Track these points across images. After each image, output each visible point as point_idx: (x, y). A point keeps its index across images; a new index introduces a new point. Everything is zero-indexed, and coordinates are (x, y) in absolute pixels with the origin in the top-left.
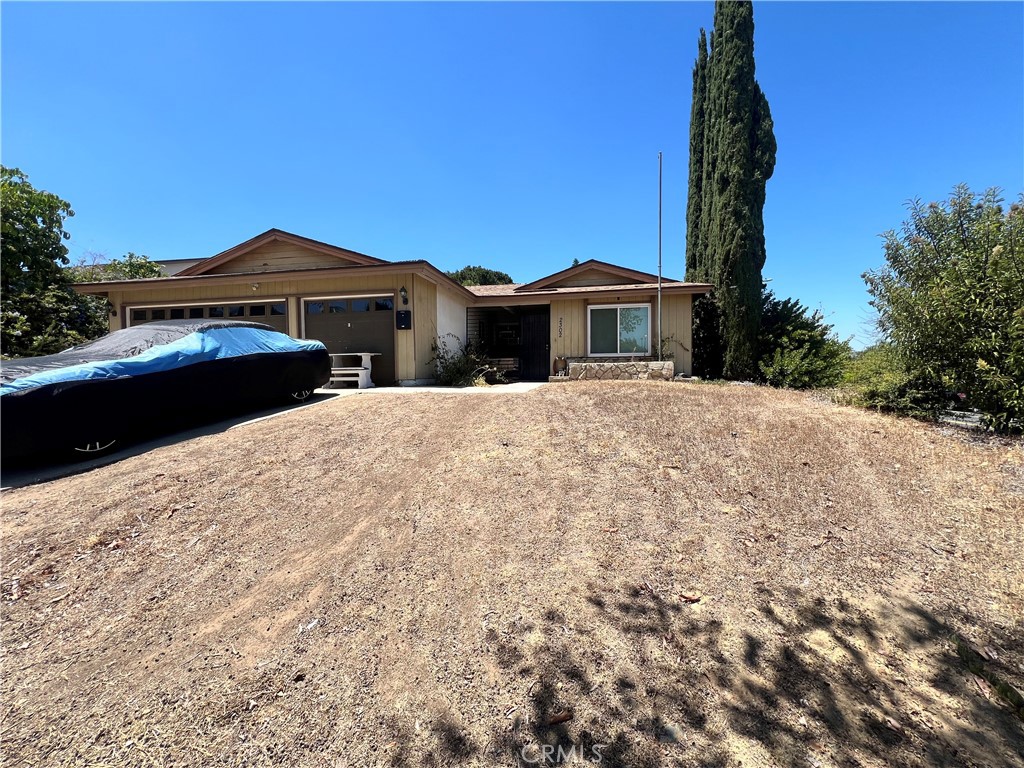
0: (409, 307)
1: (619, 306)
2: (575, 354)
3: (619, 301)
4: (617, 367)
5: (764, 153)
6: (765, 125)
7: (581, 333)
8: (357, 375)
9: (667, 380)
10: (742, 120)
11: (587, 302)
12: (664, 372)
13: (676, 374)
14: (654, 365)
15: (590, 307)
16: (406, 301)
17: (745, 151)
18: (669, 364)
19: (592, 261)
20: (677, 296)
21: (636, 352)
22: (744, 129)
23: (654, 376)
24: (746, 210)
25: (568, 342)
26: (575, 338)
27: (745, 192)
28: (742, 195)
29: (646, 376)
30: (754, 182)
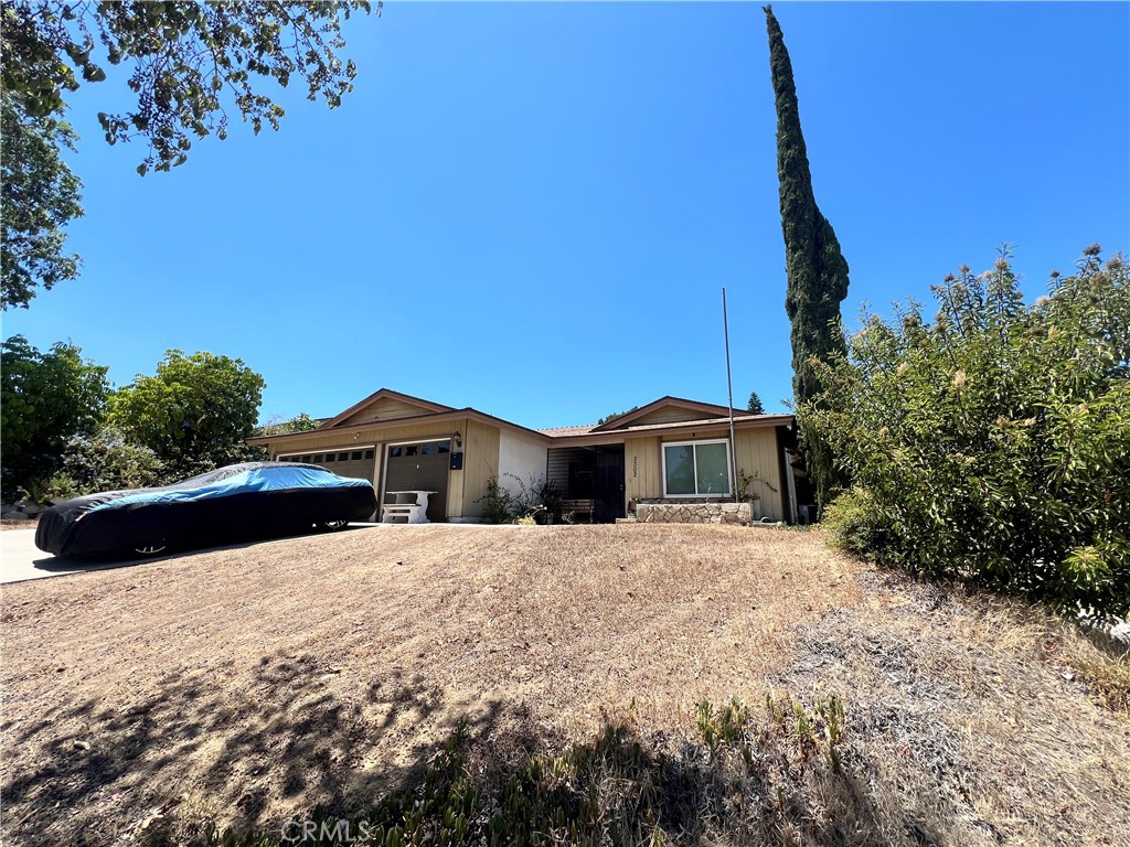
0: (462, 449)
1: (694, 443)
2: (650, 495)
3: (694, 437)
4: (686, 509)
5: (831, 276)
6: (830, 248)
7: (656, 473)
8: (408, 511)
9: (744, 524)
10: (802, 248)
11: (661, 440)
12: (740, 516)
13: (755, 517)
14: (728, 507)
15: (664, 445)
16: (459, 444)
17: (808, 276)
18: (746, 507)
19: (667, 397)
20: (758, 430)
21: (711, 492)
22: (805, 255)
23: (730, 519)
24: (816, 334)
25: (642, 483)
26: (650, 478)
27: (814, 316)
28: (811, 320)
29: (719, 519)
30: (823, 305)
